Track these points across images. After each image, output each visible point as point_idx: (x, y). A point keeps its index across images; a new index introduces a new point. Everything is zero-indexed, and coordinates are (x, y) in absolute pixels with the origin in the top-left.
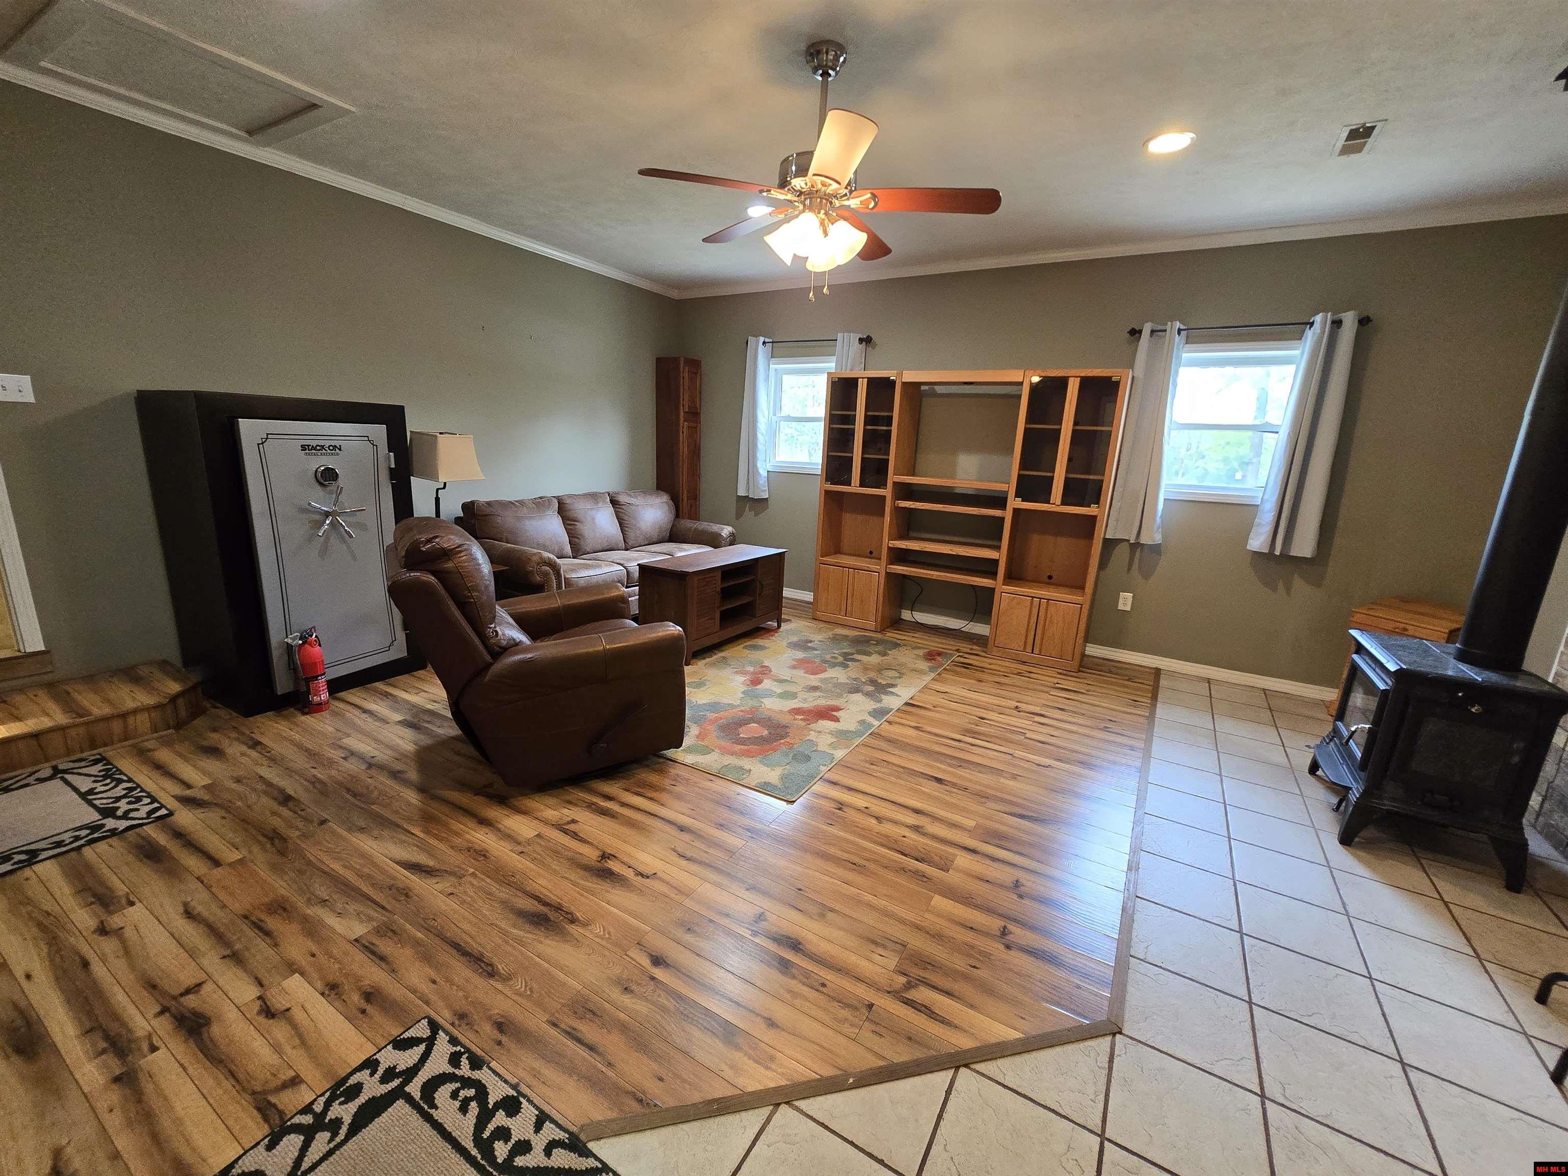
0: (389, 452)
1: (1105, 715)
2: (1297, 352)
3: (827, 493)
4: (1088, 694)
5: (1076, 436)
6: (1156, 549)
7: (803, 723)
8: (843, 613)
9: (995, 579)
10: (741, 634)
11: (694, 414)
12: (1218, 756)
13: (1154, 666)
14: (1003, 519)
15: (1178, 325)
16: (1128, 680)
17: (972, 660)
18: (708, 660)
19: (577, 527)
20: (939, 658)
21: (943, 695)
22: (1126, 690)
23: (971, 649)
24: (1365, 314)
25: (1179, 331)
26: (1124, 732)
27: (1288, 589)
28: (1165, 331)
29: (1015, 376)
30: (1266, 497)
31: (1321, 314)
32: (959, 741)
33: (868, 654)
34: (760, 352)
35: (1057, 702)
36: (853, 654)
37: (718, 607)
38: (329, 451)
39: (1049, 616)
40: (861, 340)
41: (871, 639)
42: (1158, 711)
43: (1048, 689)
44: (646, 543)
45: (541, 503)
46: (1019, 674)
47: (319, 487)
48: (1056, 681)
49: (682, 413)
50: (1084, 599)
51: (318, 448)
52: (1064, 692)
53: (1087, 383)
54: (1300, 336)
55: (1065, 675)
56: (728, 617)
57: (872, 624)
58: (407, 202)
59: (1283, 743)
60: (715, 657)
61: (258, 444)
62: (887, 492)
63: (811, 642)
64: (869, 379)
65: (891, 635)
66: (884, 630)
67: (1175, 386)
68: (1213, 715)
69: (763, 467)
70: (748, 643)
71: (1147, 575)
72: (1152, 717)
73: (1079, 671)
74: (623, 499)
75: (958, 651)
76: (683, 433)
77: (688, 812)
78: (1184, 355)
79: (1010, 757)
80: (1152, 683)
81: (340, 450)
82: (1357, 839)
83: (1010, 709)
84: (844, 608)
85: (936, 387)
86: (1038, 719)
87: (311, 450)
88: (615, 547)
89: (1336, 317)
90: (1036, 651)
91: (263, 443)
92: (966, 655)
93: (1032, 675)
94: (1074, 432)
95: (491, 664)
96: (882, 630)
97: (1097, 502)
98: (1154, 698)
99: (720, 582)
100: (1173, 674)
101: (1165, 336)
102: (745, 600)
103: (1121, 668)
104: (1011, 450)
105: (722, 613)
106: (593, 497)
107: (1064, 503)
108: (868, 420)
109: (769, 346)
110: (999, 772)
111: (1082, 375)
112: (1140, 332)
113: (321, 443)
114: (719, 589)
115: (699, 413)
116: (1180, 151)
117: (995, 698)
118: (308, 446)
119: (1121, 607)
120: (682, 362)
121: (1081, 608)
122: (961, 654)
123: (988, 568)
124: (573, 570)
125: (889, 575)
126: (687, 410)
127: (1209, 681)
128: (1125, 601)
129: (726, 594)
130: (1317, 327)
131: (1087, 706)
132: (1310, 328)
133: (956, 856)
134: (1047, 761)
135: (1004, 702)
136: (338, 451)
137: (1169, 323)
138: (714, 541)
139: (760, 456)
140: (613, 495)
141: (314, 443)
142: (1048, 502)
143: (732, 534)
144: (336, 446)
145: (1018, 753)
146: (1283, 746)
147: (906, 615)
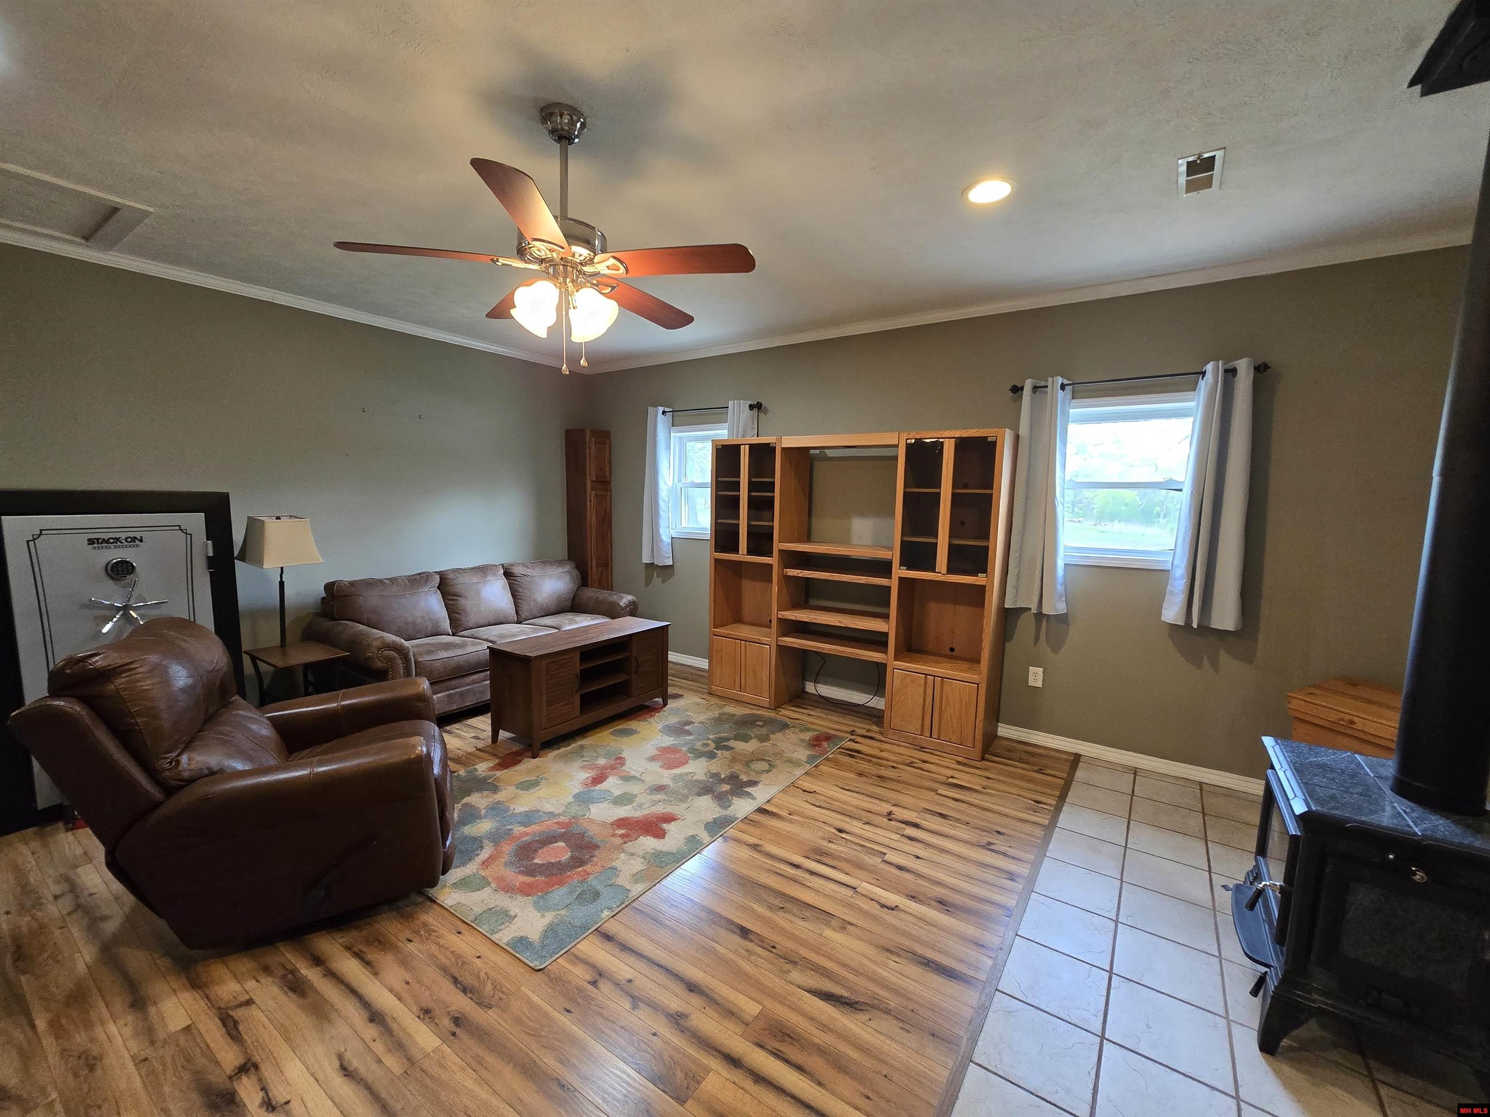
0: (207, 540)
1: (993, 823)
2: (1192, 404)
3: (717, 561)
4: (985, 794)
5: (957, 500)
6: (1063, 619)
7: (618, 841)
8: (738, 688)
9: (885, 652)
10: (616, 715)
11: (604, 483)
12: (1121, 888)
13: (1074, 751)
14: (889, 588)
15: (1060, 380)
16: (1038, 772)
17: (865, 746)
18: (563, 750)
19: (458, 602)
20: (825, 744)
21: (809, 797)
22: (1032, 786)
23: (868, 731)
24: (1260, 361)
25: (1063, 387)
26: (1010, 851)
27: (1215, 665)
28: (1047, 387)
29: (890, 438)
30: (1175, 562)
31: (1212, 362)
32: (797, 866)
33: (745, 739)
34: (661, 422)
35: (942, 805)
36: (728, 739)
37: (577, 692)
38: (126, 544)
39: (944, 695)
40: (751, 407)
41: (759, 718)
42: (1062, 816)
43: (934, 785)
44: (543, 614)
45: (419, 580)
46: (910, 764)
47: (111, 581)
48: (950, 773)
49: (589, 483)
50: (980, 675)
51: (111, 541)
52: (956, 790)
53: (962, 445)
54: (1194, 387)
55: (965, 765)
56: (588, 702)
57: (766, 701)
58: (277, 295)
59: (1209, 866)
60: (573, 745)
61: (28, 541)
62: (773, 560)
63: (691, 723)
64: (750, 445)
65: (787, 713)
66: (779, 707)
67: (1064, 443)
68: (1129, 823)
69: (666, 533)
70: (617, 728)
71: (1056, 649)
72: (1050, 828)
73: (983, 759)
74: (517, 570)
75: (852, 733)
76: (590, 501)
77: (399, 987)
78: (1072, 411)
79: (850, 892)
80: (1065, 775)
81: (141, 541)
82: (1285, 1042)
83: (881, 815)
84: (738, 682)
85: (826, 451)
86: (910, 831)
87: (102, 543)
88: (505, 620)
89: (1229, 366)
90: (935, 735)
91: (34, 540)
92: (859, 739)
93: (926, 766)
94: (954, 495)
95: (158, 804)
96: (777, 706)
97: (985, 571)
98: (1062, 798)
99: (578, 662)
100: (1095, 762)
101: (1046, 393)
102: (620, 678)
103: (1032, 754)
104: (893, 514)
105: (582, 697)
106: (483, 570)
107: (951, 570)
108: (752, 486)
109: (669, 415)
110: (825, 916)
111: (957, 436)
112: (1022, 389)
113: (117, 535)
114: (578, 671)
115: (609, 482)
116: (1002, 200)
117: (869, 799)
118: (98, 539)
119: (1031, 683)
120: (588, 432)
121: (978, 686)
122: (853, 737)
123: (878, 641)
124: (430, 652)
125: (782, 650)
126: (594, 479)
127: (1135, 771)
128: (1036, 677)
129: (586, 676)
130: (1209, 376)
131: (973, 811)
132: (1203, 379)
133: (708, 1070)
134: (893, 899)
135: (874, 808)
136: (137, 542)
137: (1050, 379)
138: (613, 612)
139: (663, 523)
140: (507, 567)
141: (106, 536)
142: (933, 570)
143: (633, 603)
144: (135, 538)
145: (865, 887)
146: (1210, 871)
147: (810, 687)
